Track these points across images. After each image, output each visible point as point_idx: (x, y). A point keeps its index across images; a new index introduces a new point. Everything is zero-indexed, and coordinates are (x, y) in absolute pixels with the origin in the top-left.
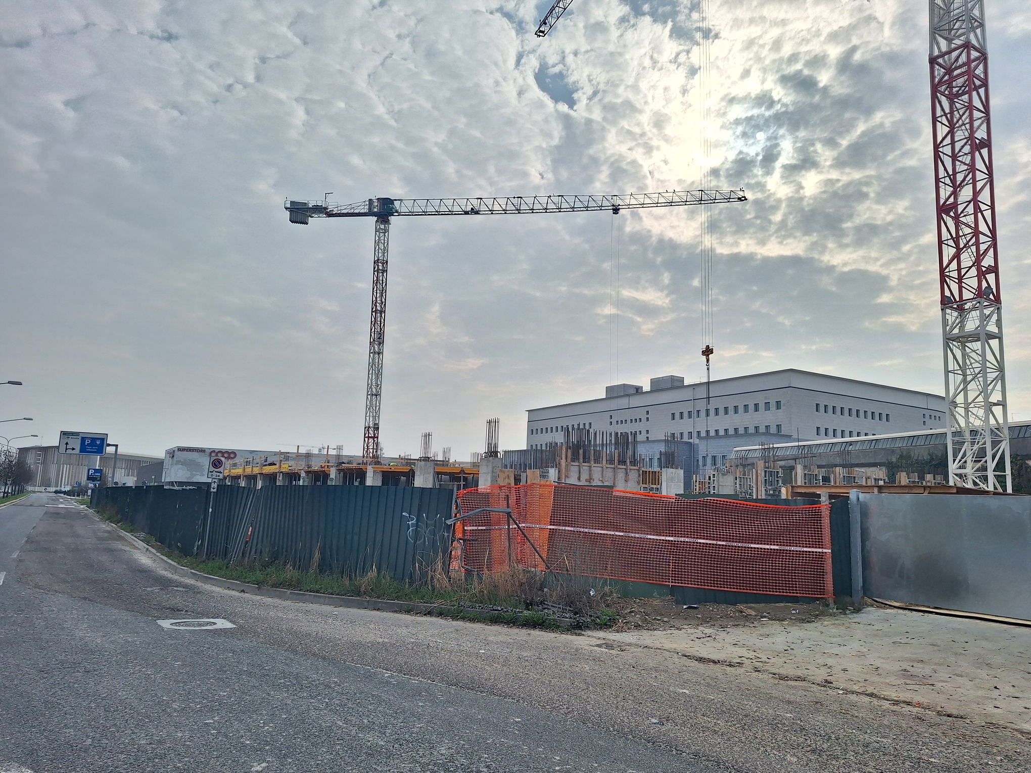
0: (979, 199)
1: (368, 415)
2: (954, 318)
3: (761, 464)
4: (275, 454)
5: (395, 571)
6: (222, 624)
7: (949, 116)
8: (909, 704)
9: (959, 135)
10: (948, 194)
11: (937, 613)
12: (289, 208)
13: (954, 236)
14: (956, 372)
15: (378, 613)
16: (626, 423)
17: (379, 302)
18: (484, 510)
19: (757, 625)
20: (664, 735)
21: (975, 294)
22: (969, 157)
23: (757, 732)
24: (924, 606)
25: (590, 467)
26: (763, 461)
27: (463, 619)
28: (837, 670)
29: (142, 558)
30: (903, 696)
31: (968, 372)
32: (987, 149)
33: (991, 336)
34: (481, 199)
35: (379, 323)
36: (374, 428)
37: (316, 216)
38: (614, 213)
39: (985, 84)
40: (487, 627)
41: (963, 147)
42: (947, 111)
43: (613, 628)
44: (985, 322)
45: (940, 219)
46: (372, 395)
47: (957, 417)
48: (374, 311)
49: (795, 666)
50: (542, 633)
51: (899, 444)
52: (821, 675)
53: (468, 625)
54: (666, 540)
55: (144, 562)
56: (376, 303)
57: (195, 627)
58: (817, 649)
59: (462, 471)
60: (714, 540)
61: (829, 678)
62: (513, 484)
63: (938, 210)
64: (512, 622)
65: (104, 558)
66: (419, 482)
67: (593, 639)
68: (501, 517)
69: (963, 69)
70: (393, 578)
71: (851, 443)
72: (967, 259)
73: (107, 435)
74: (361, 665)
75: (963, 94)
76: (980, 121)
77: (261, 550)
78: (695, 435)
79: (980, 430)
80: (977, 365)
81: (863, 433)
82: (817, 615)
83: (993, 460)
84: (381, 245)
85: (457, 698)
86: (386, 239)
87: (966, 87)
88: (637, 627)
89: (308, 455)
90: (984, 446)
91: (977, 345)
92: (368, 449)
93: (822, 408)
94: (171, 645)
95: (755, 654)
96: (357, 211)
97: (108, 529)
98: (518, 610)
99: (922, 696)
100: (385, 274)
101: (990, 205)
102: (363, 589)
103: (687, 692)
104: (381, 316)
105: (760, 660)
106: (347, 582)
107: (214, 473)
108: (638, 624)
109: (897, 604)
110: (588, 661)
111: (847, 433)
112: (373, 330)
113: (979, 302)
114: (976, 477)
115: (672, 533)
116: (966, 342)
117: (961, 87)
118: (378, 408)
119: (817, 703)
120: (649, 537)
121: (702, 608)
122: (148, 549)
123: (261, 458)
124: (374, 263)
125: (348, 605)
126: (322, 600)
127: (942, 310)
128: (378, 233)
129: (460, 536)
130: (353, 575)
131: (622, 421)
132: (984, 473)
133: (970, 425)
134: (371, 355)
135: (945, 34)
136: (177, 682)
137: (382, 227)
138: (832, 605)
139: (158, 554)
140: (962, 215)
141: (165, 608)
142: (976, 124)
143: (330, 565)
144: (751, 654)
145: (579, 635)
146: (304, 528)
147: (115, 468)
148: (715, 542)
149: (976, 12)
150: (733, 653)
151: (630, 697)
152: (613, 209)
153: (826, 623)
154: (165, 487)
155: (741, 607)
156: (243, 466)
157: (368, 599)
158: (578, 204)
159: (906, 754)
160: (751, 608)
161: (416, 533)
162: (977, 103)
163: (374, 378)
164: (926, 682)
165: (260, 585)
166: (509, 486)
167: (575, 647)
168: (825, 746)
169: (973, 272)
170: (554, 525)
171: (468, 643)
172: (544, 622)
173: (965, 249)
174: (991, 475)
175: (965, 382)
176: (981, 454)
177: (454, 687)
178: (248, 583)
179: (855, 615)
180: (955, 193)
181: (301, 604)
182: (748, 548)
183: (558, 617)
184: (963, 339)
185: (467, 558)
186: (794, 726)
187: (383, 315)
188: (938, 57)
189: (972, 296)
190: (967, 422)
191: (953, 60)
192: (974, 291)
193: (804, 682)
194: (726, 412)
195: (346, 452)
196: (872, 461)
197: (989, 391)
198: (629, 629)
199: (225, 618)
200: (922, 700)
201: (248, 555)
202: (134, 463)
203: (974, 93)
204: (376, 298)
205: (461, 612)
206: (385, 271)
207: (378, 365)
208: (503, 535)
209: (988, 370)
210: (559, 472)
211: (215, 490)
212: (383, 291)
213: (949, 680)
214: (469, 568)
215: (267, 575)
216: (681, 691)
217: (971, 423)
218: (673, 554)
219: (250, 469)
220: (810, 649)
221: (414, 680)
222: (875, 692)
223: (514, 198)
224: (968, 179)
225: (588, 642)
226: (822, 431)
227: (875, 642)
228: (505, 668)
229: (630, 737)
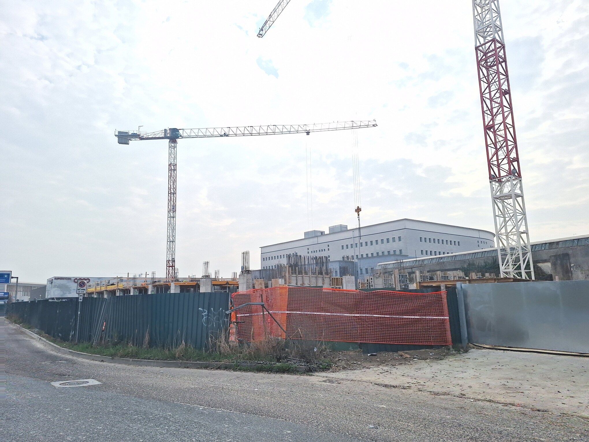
0: (506, 121)
1: (168, 253)
2: (497, 187)
3: (397, 271)
4: (114, 278)
5: (196, 343)
6: (92, 382)
7: (487, 77)
8: (513, 405)
9: (493, 88)
10: (489, 119)
11: (511, 350)
12: (117, 135)
13: (494, 142)
14: (500, 216)
15: (188, 369)
16: (317, 252)
17: (172, 188)
18: (248, 304)
19: (412, 363)
20: (380, 435)
21: (507, 173)
22: (499, 99)
23: (434, 429)
24: (503, 346)
25: (302, 277)
26: (398, 269)
27: (240, 370)
28: (465, 387)
29: (37, 344)
30: (509, 400)
31: (506, 216)
32: (508, 94)
33: (518, 196)
34: (229, 128)
35: (173, 200)
36: (172, 261)
37: (134, 139)
38: (307, 135)
39: (505, 61)
40: (255, 374)
41: (495, 94)
42: (486, 75)
43: (330, 370)
44: (514, 188)
45: (486, 133)
46: (170, 241)
47: (502, 240)
48: (170, 193)
49: (441, 386)
50: (289, 376)
51: (468, 257)
52: (457, 391)
53: (244, 374)
54: (355, 316)
55: (39, 346)
56: (170, 188)
57: (76, 385)
58: (451, 375)
59: (227, 283)
60: (382, 315)
61: (462, 392)
62: (264, 288)
63: (485, 128)
64: (270, 370)
65: (13, 346)
66: (202, 290)
67: (320, 377)
68: (258, 308)
69: (493, 53)
70: (195, 348)
71: (441, 258)
72: (501, 154)
73: (11, 271)
74: (184, 403)
75: (494, 65)
76: (504, 80)
77: (112, 335)
78: (355, 257)
79: (516, 248)
80: (512, 212)
81: (446, 253)
82: (445, 355)
83: (524, 263)
84: (173, 155)
85: (248, 420)
86: (175, 152)
87: (495, 62)
88: (344, 368)
89: (134, 279)
90: (519, 256)
91: (510, 201)
92: (169, 273)
93: (423, 240)
94: (62, 397)
95: (416, 380)
96: (158, 136)
97: (14, 327)
98: (273, 363)
99: (519, 400)
100: (175, 172)
101: (512, 125)
102: (177, 356)
103: (385, 406)
104: (174, 196)
105: (420, 384)
106: (167, 352)
107: (81, 290)
108: (344, 367)
109: (488, 346)
110: (321, 391)
111: (438, 253)
112: (169, 204)
113: (510, 177)
114: (515, 274)
115: (358, 312)
116: (504, 200)
117: (492, 62)
118: (174, 249)
119: (461, 408)
120: (345, 315)
121: (379, 355)
122: (40, 338)
123: (106, 281)
124: (169, 165)
125: (169, 365)
126: (152, 364)
127: (490, 182)
128: (170, 148)
129: (235, 320)
130: (171, 347)
131: (314, 251)
132: (519, 271)
133: (510, 244)
134: (169, 218)
135: (482, 34)
136: (69, 422)
137: (173, 145)
138: (451, 349)
139: (47, 341)
140: (498, 131)
141: (54, 374)
142: (502, 81)
143: (155, 342)
144: (414, 381)
145: (311, 375)
146: (138, 321)
147: (16, 292)
148: (383, 316)
149: (498, 23)
150: (404, 381)
151: (352, 413)
152: (306, 132)
153: (451, 359)
154: (49, 301)
155: (400, 353)
156: (95, 286)
157: (181, 362)
158: (285, 130)
159: (524, 437)
160: (406, 353)
161: (208, 320)
162: (501, 70)
163: (171, 232)
164: (517, 390)
165: (113, 357)
166: (262, 289)
167: (311, 383)
168: (477, 435)
169: (506, 161)
170: (289, 311)
171: (246, 385)
172: (289, 369)
173: (500, 149)
174: (523, 271)
175: (505, 222)
176: (517, 260)
177: (244, 414)
178: (105, 356)
179: (466, 354)
180: (493, 119)
181: (140, 367)
182: (402, 318)
183: (298, 365)
184: (503, 198)
185: (239, 333)
186: (454, 423)
187: (175, 195)
188: (479, 46)
189: (505, 174)
190: (508, 243)
191: (487, 48)
192: (507, 172)
193: (449, 396)
194: (372, 244)
195: (157, 276)
196: (454, 267)
197: (519, 226)
198: (339, 370)
199: (94, 378)
200: (520, 402)
201: (104, 339)
202: (28, 288)
203: (500, 65)
204: (171, 186)
205: (239, 366)
206: (175, 170)
207: (173, 224)
208: (259, 318)
209: (518, 214)
210: (285, 280)
211: (81, 301)
212: (175, 181)
213: (531, 389)
214: (241, 339)
215: (117, 350)
216: (381, 406)
217: (510, 243)
218: (360, 324)
219: (100, 288)
220: (447, 375)
221: (219, 410)
222: (491, 398)
223: (248, 127)
224: (499, 111)
225: (317, 380)
226: (424, 252)
227: (482, 369)
228: (273, 399)
229: (360, 438)
